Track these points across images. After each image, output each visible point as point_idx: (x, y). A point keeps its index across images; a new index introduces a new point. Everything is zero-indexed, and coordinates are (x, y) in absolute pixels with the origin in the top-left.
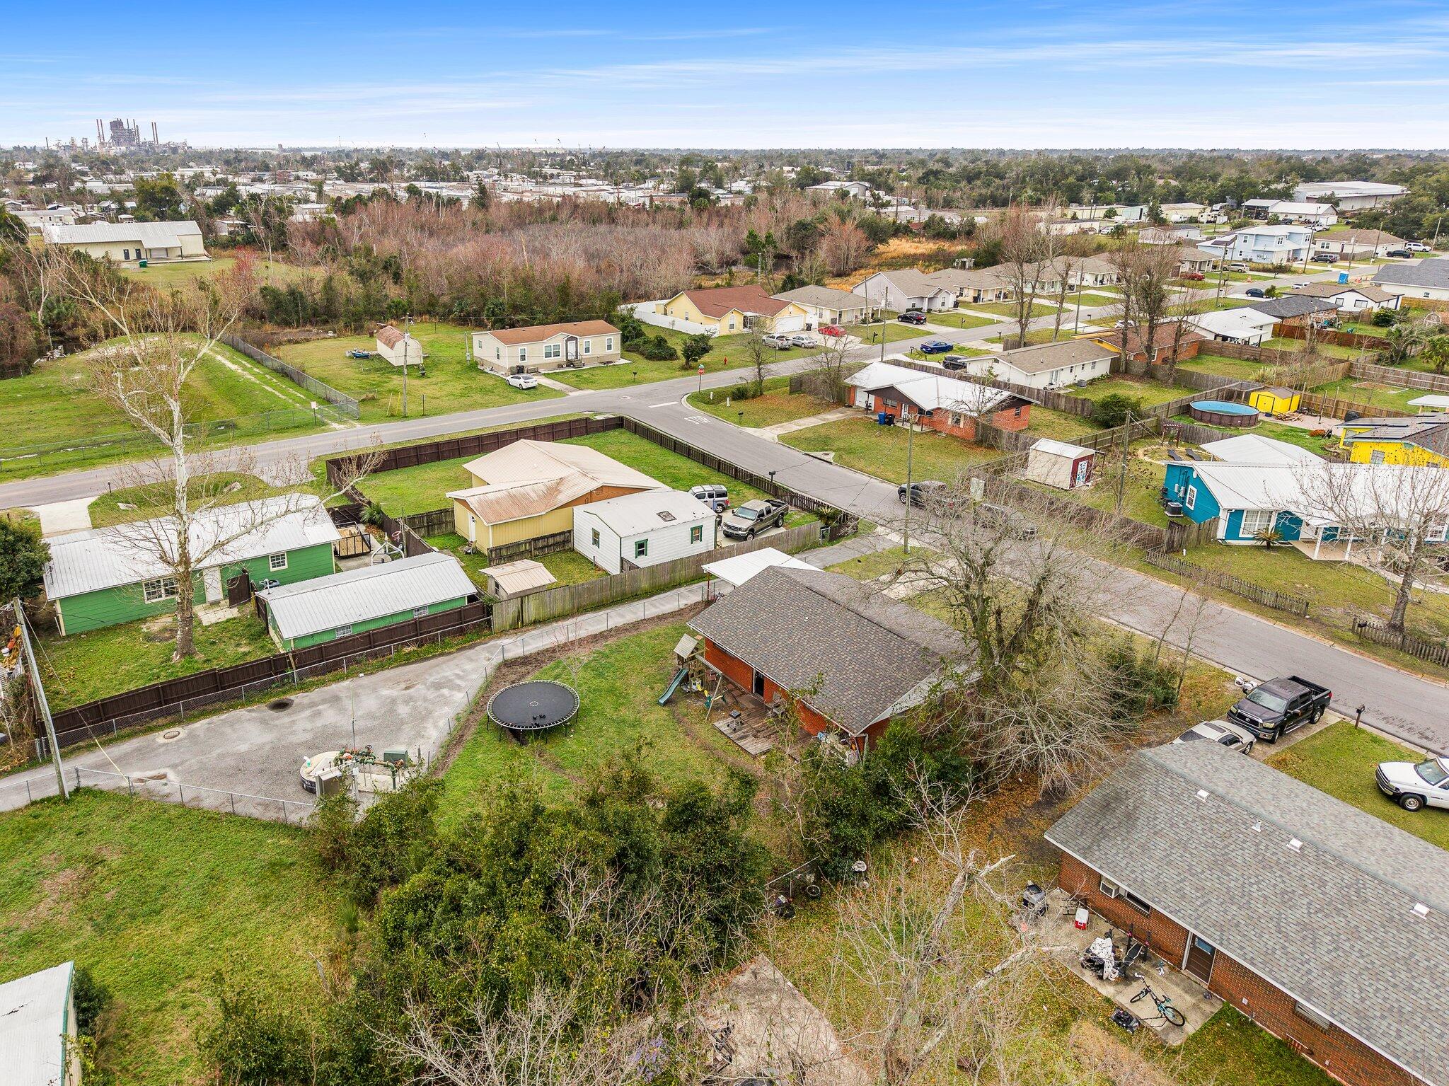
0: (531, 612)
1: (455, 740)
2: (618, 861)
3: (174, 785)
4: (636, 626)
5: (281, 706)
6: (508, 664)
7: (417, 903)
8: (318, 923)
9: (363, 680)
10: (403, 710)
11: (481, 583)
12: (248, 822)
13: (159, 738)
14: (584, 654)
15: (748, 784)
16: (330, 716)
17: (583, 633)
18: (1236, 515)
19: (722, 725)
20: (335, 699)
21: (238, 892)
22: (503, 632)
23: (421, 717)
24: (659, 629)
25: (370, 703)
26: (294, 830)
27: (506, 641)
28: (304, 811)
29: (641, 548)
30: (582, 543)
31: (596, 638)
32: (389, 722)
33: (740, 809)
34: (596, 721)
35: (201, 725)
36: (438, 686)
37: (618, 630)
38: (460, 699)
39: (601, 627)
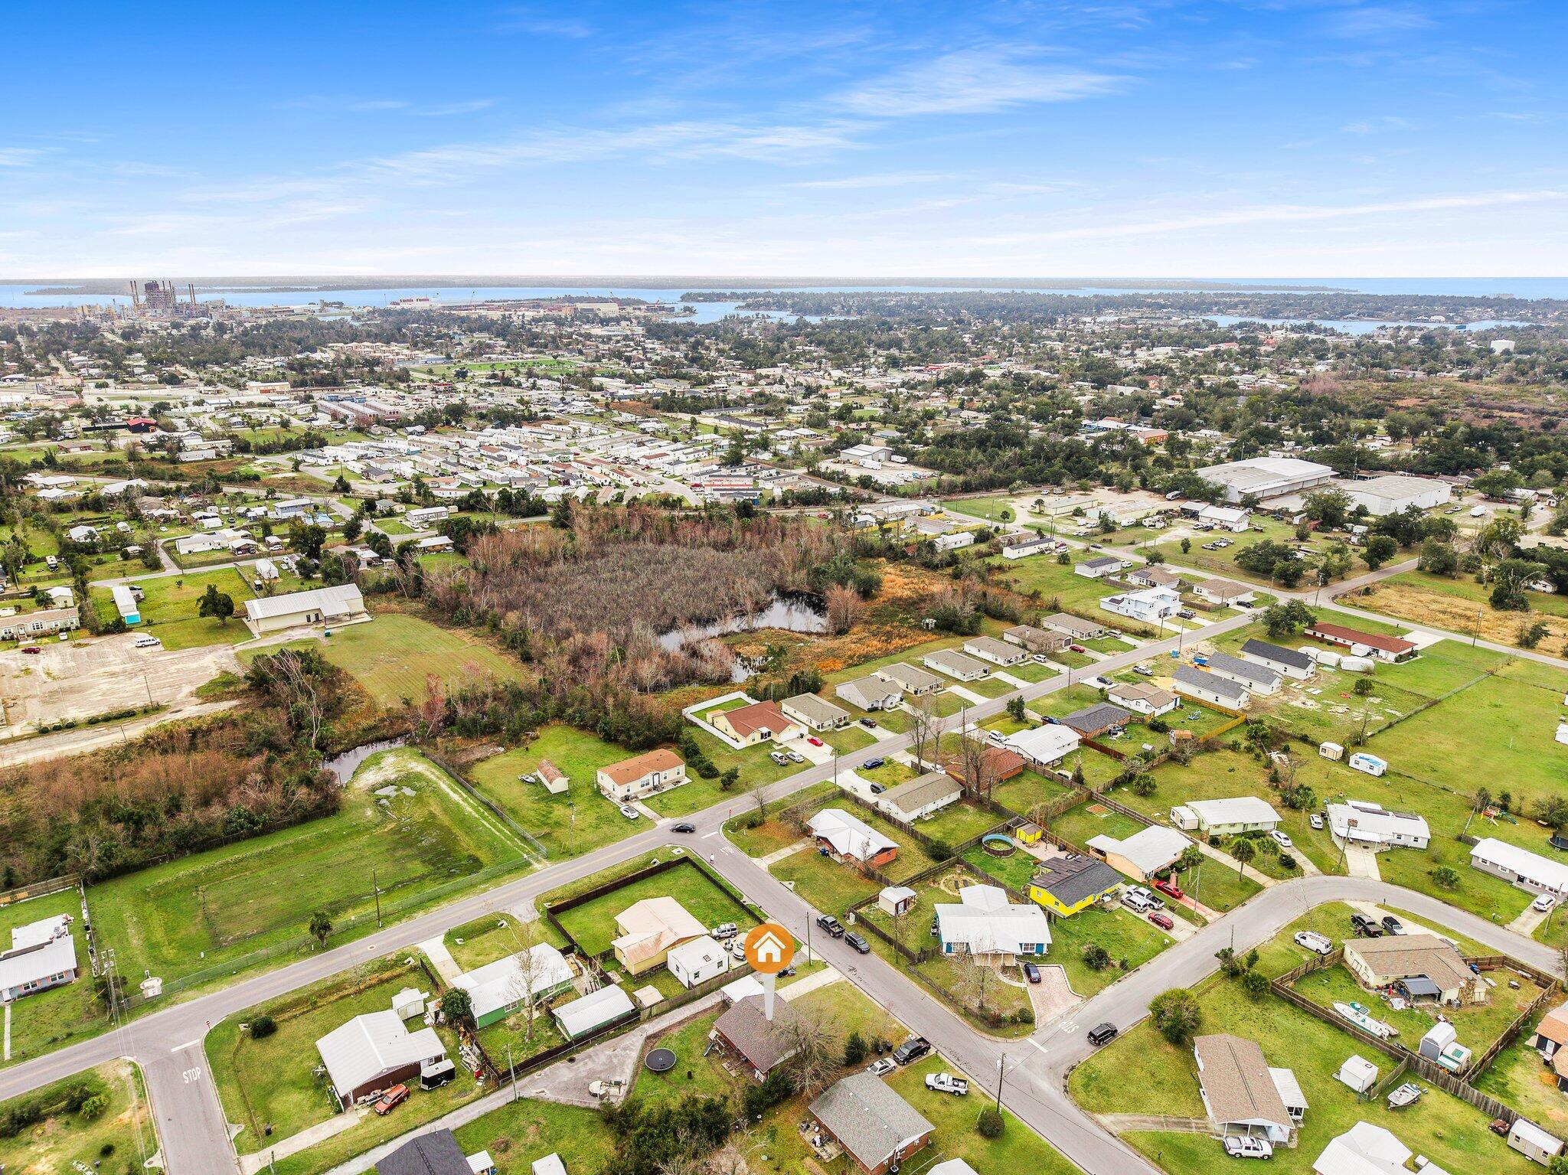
0: (655, 1011)
1: (635, 1074)
2: (691, 1125)
3: (549, 1095)
4: (695, 1016)
5: (572, 1060)
6: (648, 1038)
7: (641, 1135)
8: (607, 1138)
9: (598, 1047)
10: (615, 1061)
11: (633, 999)
12: (577, 1108)
13: (535, 1075)
14: (676, 1032)
15: (726, 1098)
16: (590, 1065)
17: (675, 1021)
18: (949, 945)
19: (725, 1065)
20: (590, 1057)
21: (583, 1130)
22: (645, 1021)
23: (622, 1064)
24: (704, 1017)
25: (603, 1058)
26: (593, 1110)
27: (646, 1026)
28: (595, 1104)
29: (697, 975)
30: (672, 967)
31: (681, 1023)
32: (611, 1068)
33: (724, 1105)
34: (682, 1064)
35: (547, 1069)
36: (625, 1049)
37: (688, 1019)
38: (634, 1055)
39: (681, 1018)
